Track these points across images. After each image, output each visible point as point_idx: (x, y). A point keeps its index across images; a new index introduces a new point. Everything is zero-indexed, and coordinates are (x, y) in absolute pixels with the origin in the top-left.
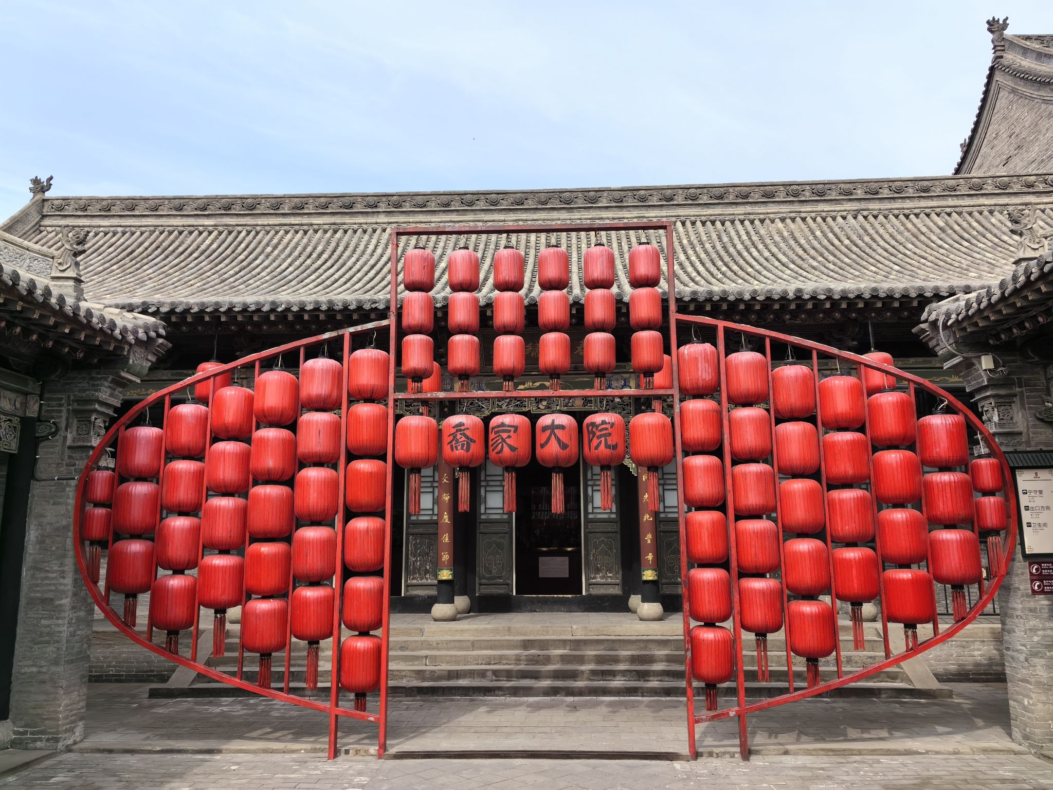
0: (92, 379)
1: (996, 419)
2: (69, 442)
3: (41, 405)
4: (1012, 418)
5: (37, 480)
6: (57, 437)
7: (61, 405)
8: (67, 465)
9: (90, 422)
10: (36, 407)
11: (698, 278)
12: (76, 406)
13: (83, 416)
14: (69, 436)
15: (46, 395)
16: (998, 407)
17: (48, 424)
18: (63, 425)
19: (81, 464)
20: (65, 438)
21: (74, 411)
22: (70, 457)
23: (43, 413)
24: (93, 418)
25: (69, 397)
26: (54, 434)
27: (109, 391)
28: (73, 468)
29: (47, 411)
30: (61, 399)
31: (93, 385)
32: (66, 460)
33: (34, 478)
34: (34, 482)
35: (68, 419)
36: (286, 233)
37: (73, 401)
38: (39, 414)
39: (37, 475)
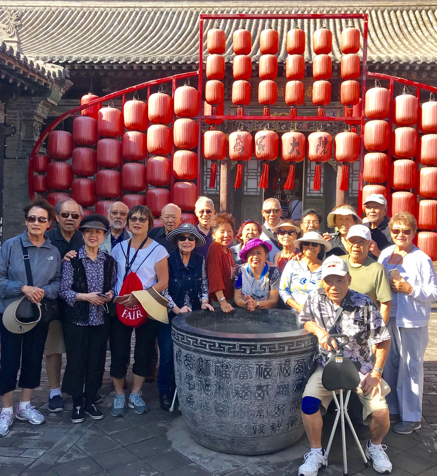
0: (33, 102)
2: (22, 138)
3: (5, 116)
5: (7, 158)
6: (15, 135)
7: (16, 117)
8: (22, 151)
9: (32, 127)
10: (3, 118)
11: (382, 49)
12: (24, 117)
13: (28, 123)
14: (22, 134)
15: (8, 111)
17: (10, 127)
18: (18, 128)
19: (30, 150)
20: (20, 135)
21: (24, 120)
22: (23, 146)
23: (7, 121)
24: (35, 125)
25: (20, 112)
26: (14, 133)
27: (41, 109)
28: (25, 153)
29: (9, 120)
30: (16, 113)
31: (33, 106)
32: (21, 148)
33: (5, 157)
34: (5, 160)
35: (20, 125)
36: (125, 13)
37: (23, 114)
38: (5, 121)
39: (7, 156)
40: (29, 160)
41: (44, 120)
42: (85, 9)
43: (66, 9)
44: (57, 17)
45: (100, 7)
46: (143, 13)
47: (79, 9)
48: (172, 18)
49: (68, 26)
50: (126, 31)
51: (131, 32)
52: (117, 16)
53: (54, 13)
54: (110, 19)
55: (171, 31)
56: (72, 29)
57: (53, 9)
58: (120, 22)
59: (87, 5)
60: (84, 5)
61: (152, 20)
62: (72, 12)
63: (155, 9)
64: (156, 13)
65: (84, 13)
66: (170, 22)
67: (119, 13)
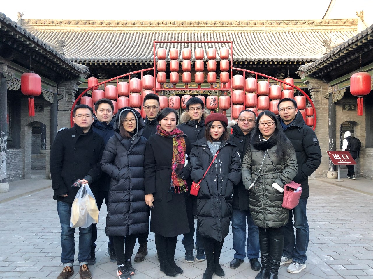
0: (71, 83)
1: (314, 97)
2: (66, 101)
3: (58, 90)
4: (318, 97)
5: (59, 111)
6: (63, 99)
7: (63, 90)
10: (57, 91)
12: (67, 90)
13: (69, 93)
15: (59, 87)
16: (315, 94)
17: (60, 95)
18: (65, 96)
20: (65, 99)
21: (67, 92)
22: (67, 104)
23: (59, 92)
24: (72, 94)
25: (65, 88)
26: (62, 98)
27: (75, 86)
28: (68, 107)
29: (60, 92)
30: (63, 88)
31: (72, 85)
32: (66, 105)
33: (58, 110)
34: (58, 111)
35: (65, 94)
36: (105, 33)
37: (67, 89)
38: (58, 93)
39: (59, 109)
40: (70, 111)
41: (76, 91)
42: (83, 31)
43: (72, 31)
44: (68, 35)
45: (91, 30)
46: (114, 33)
47: (79, 31)
48: (130, 36)
49: (75, 40)
50: (106, 43)
51: (109, 44)
52: (100, 35)
53: (66, 33)
54: (97, 36)
55: (130, 43)
56: (77, 42)
57: (65, 31)
58: (102, 38)
59: (84, 29)
60: (82, 29)
61: (119, 37)
62: (76, 33)
63: (120, 31)
64: (121, 33)
65: (83, 33)
66: (129, 39)
67: (101, 33)
